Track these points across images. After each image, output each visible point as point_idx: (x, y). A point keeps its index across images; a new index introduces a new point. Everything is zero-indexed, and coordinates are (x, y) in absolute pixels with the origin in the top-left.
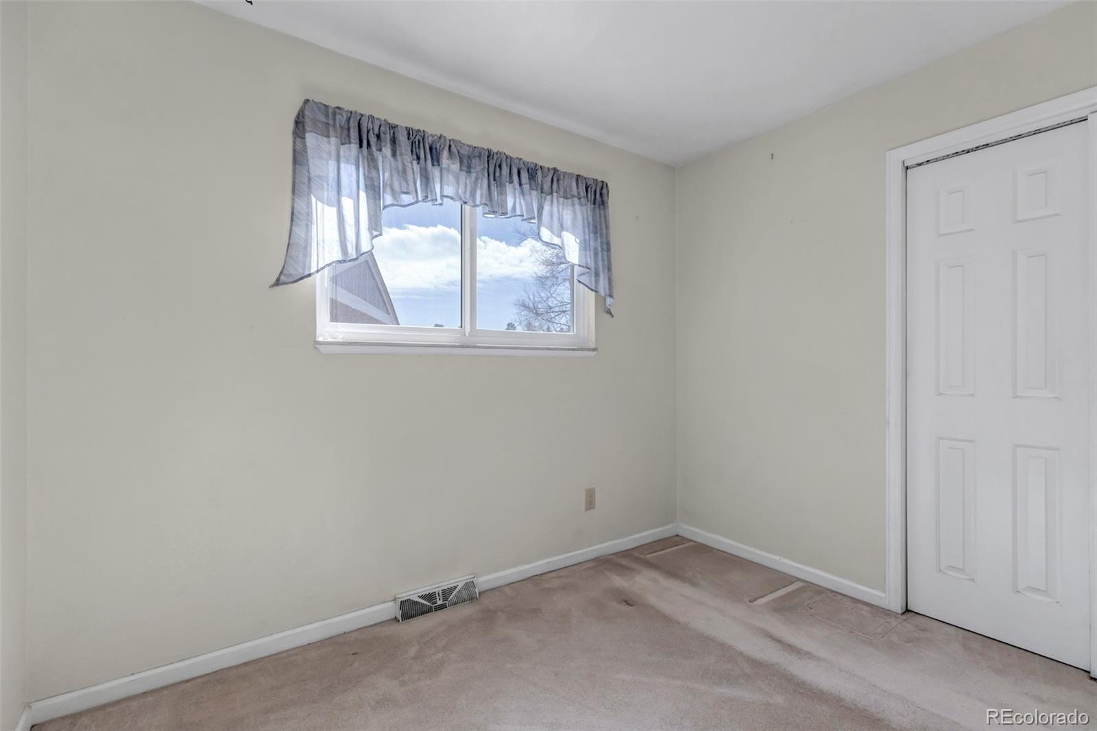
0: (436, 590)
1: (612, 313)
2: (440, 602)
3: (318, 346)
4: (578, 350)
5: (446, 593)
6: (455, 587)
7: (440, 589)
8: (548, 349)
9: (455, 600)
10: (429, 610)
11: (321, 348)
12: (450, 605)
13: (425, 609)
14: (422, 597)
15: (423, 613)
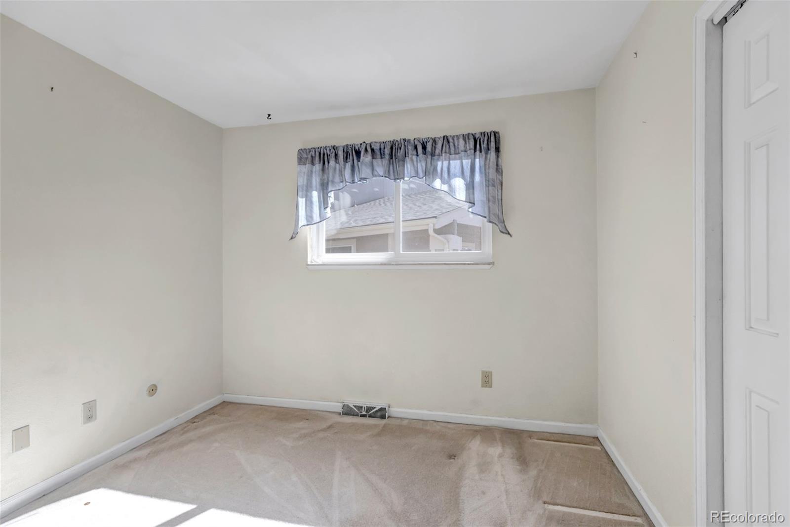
0: (364, 406)
1: (511, 233)
2: (364, 413)
3: (308, 267)
4: (473, 264)
5: (369, 409)
6: (374, 408)
7: (366, 406)
8: (445, 264)
9: (373, 415)
10: (357, 415)
11: (310, 267)
12: (369, 417)
13: (355, 414)
14: (355, 406)
15: (353, 415)
